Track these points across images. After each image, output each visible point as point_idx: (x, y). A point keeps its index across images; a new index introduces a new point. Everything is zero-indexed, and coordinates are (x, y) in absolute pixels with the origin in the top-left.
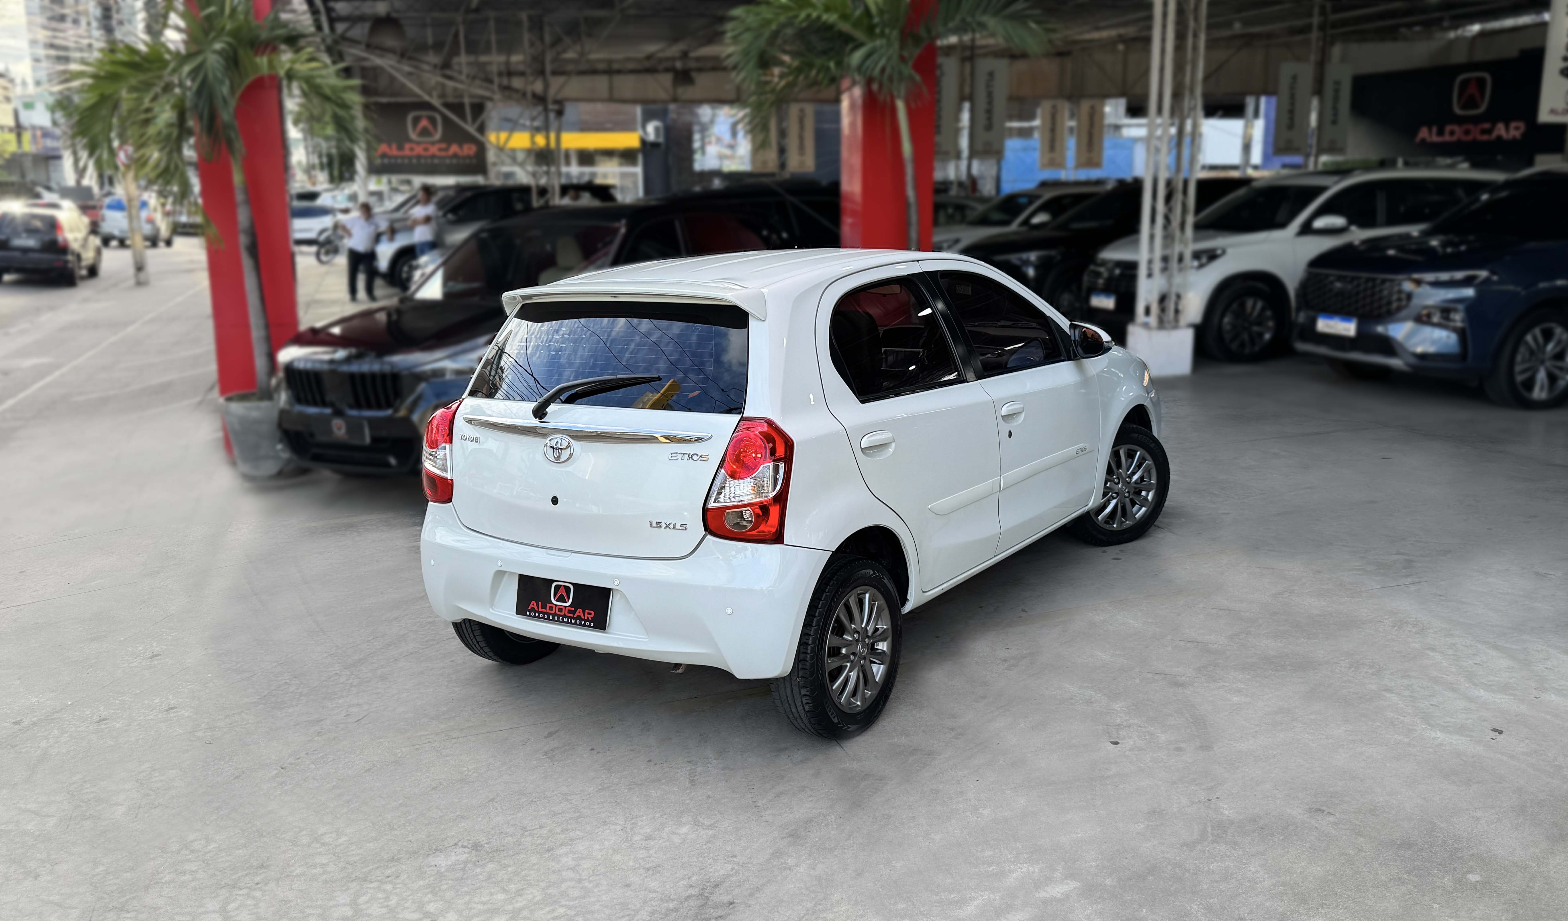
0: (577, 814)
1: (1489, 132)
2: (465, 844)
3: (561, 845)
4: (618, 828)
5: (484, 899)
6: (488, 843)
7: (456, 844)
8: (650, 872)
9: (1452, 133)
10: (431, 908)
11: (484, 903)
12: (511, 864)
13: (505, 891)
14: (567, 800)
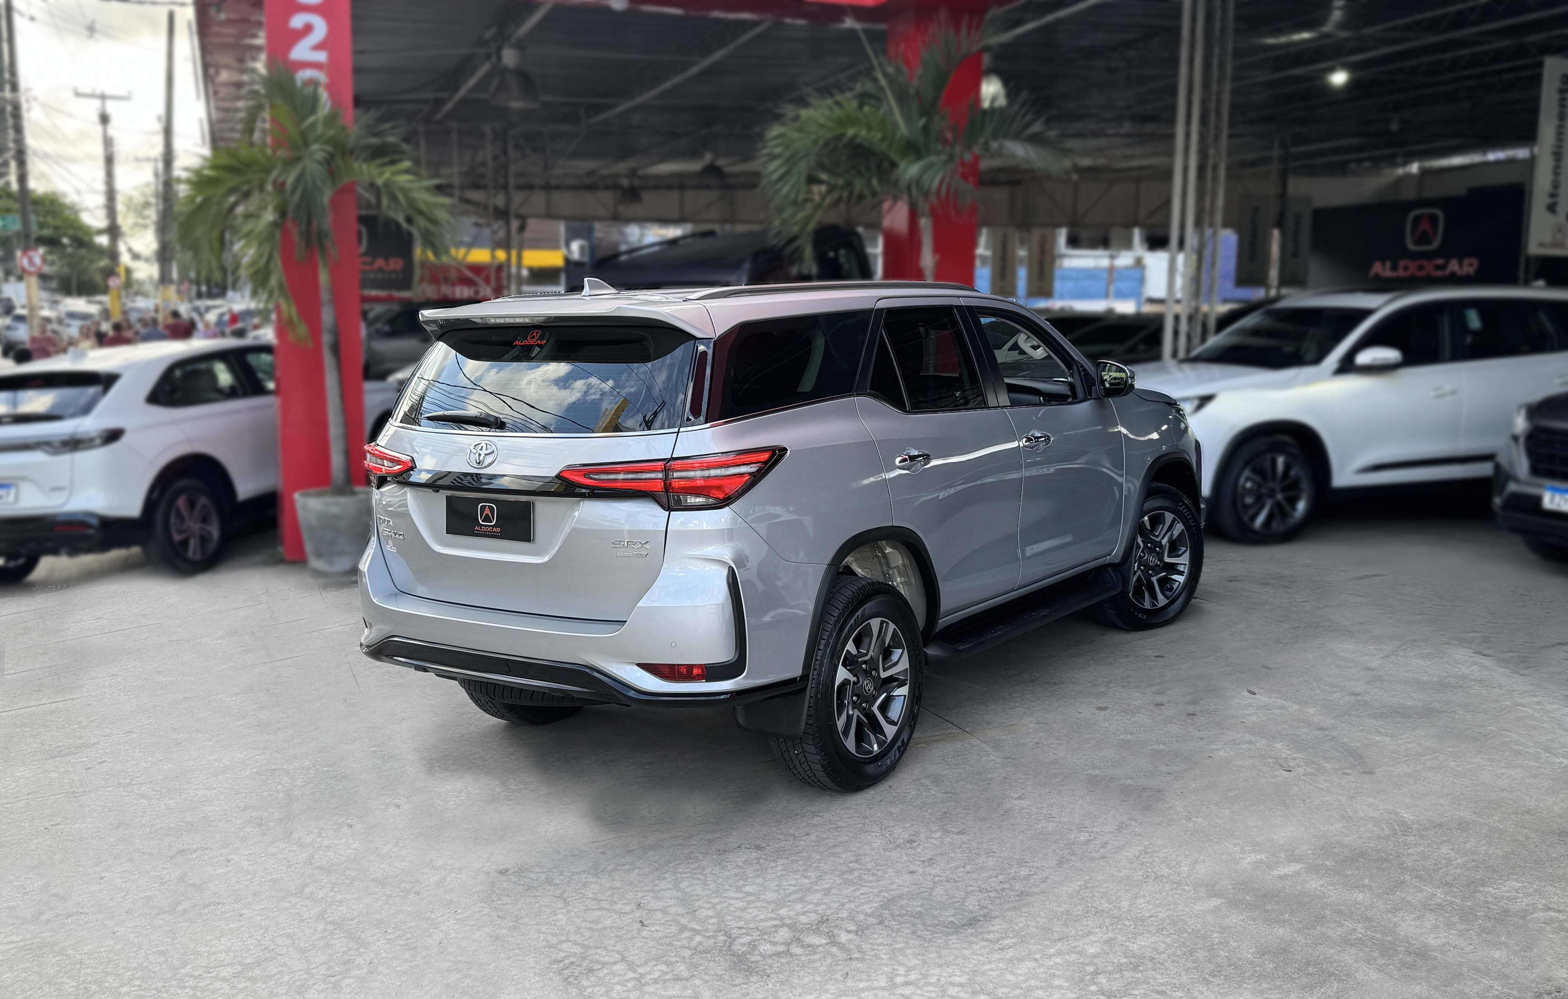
0: (835, 826)
1: (1443, 267)
2: (748, 846)
3: (834, 846)
4: (878, 834)
5: (790, 883)
6: (769, 846)
7: (739, 847)
8: (926, 864)
9: (1406, 268)
10: (748, 889)
11: (794, 886)
12: (799, 859)
13: (806, 877)
14: (818, 816)
